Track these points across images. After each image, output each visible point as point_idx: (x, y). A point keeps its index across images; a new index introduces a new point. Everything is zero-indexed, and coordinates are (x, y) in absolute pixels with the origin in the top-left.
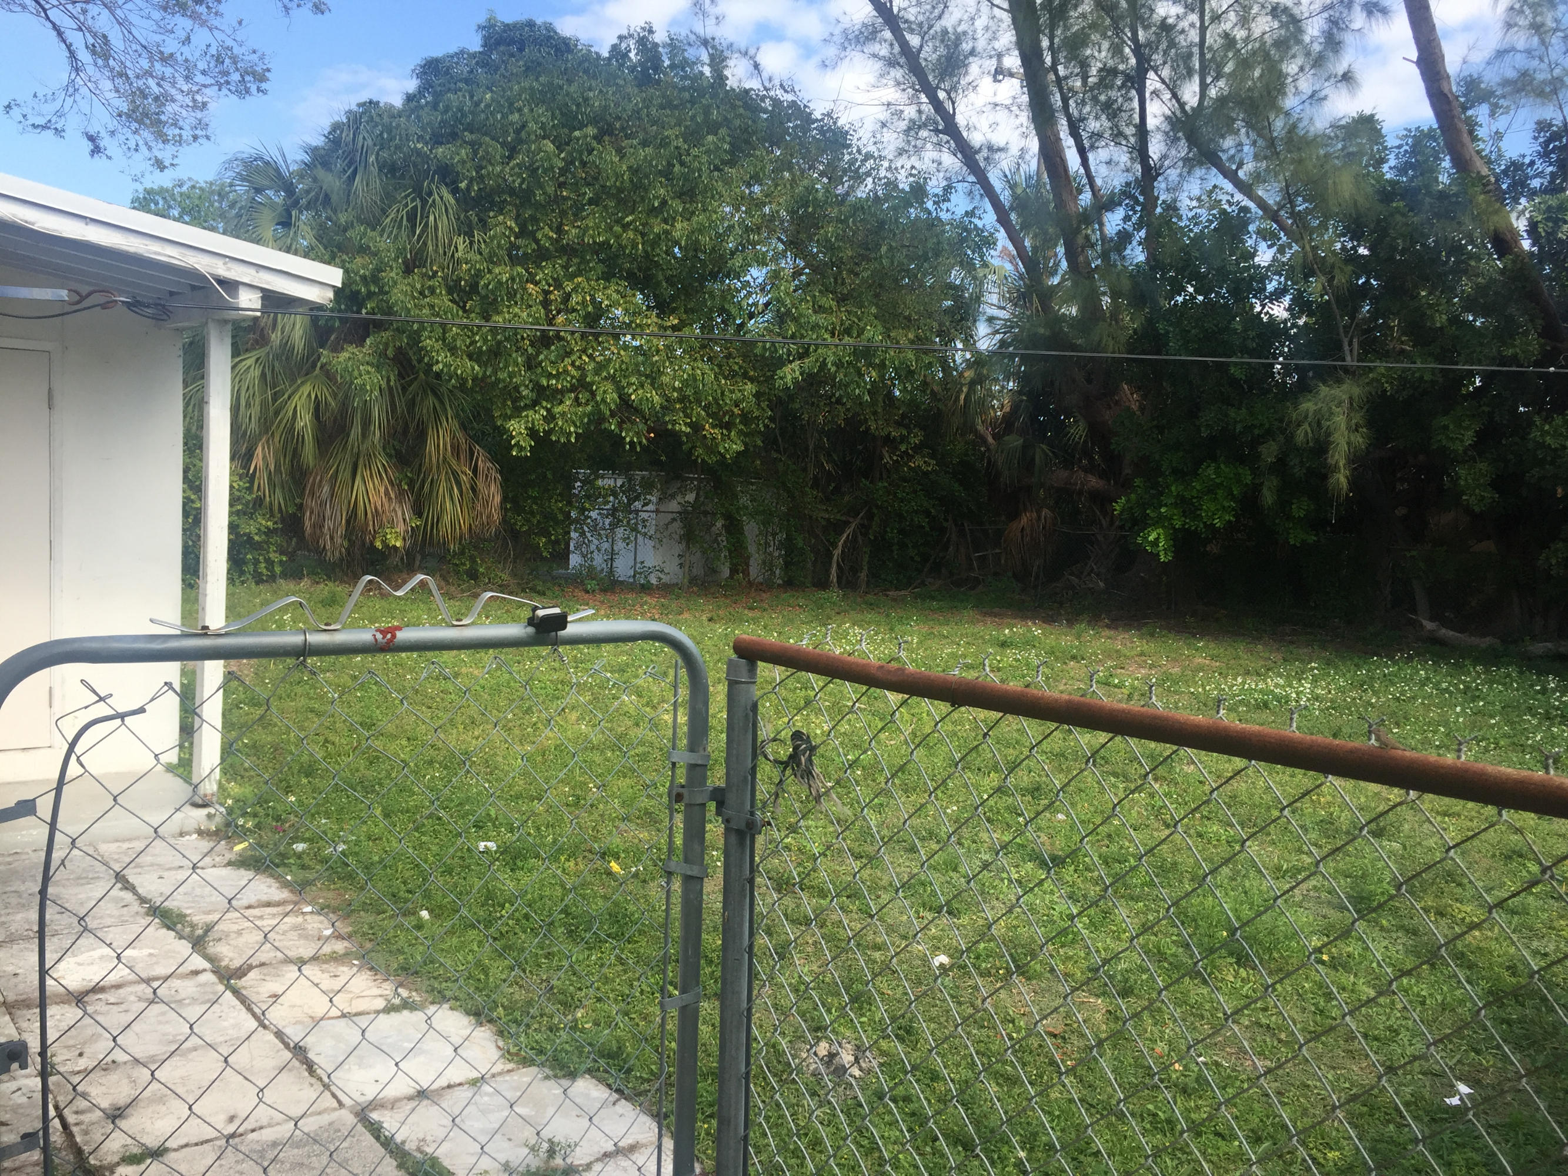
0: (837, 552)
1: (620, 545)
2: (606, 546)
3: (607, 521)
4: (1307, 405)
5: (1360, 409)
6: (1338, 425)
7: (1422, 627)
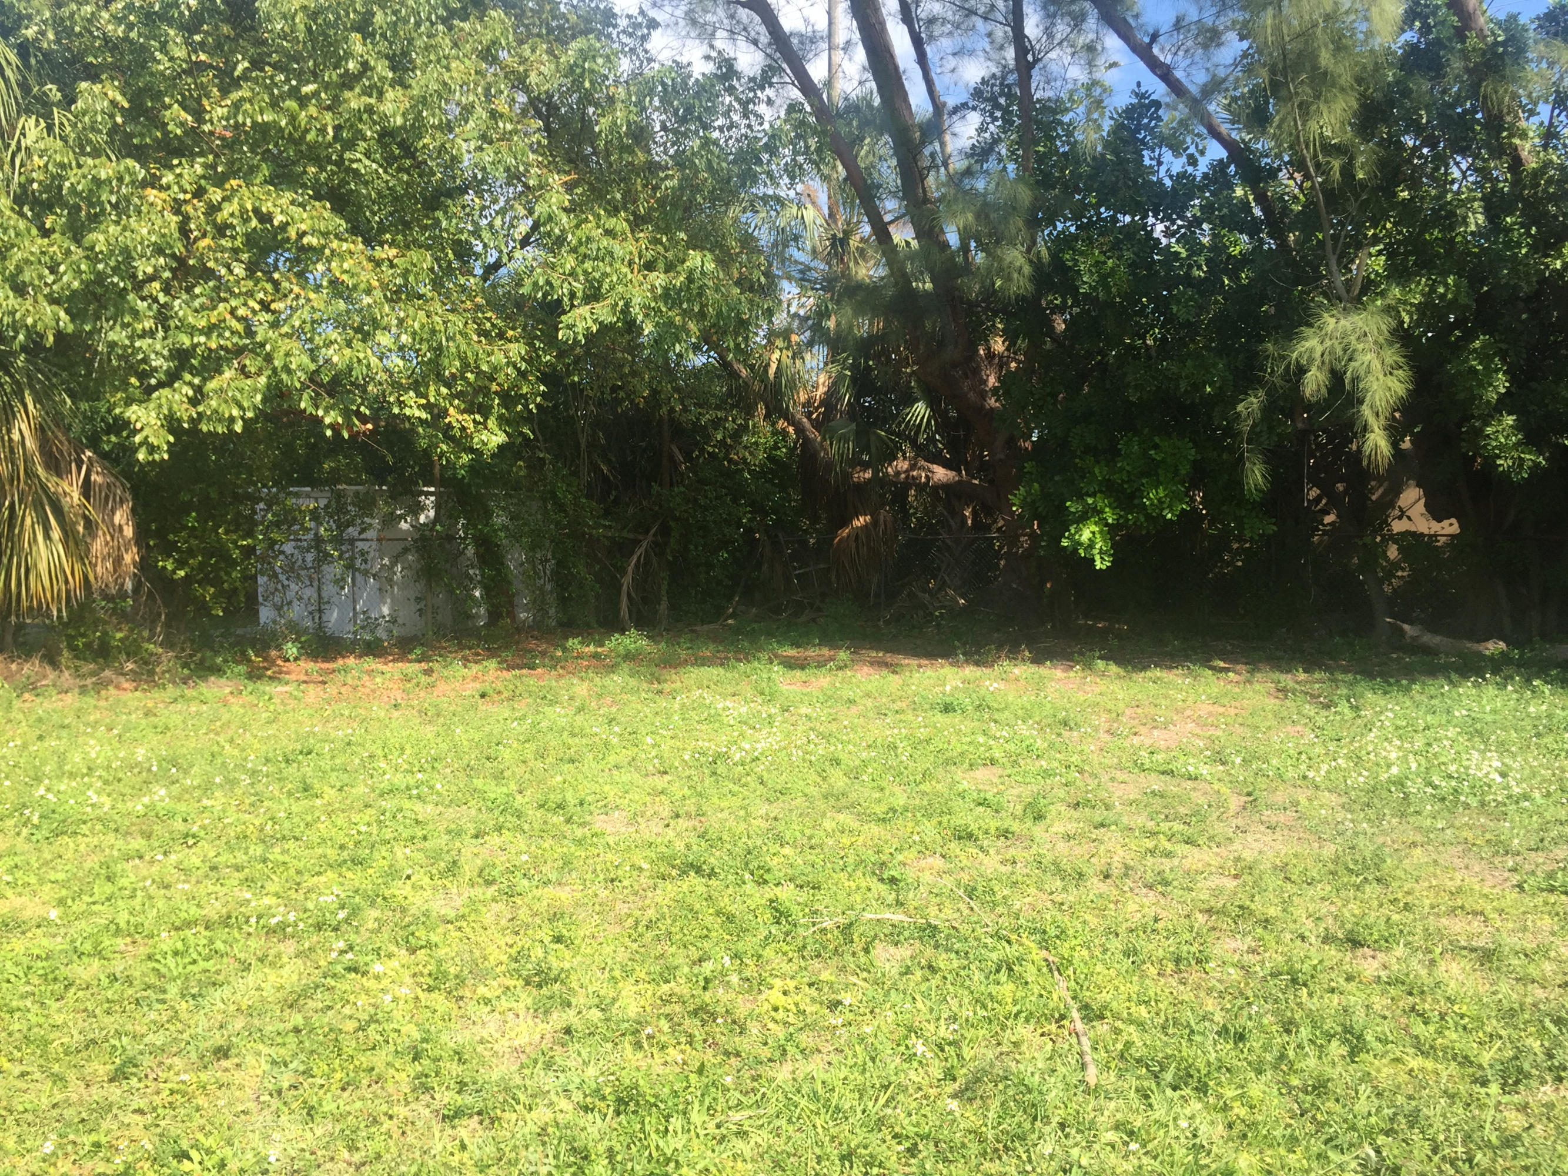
0: (627, 581)
1: (329, 590)
2: (309, 592)
3: (310, 557)
4: (1308, 344)
5: (1390, 343)
6: (1369, 366)
7: (1402, 633)
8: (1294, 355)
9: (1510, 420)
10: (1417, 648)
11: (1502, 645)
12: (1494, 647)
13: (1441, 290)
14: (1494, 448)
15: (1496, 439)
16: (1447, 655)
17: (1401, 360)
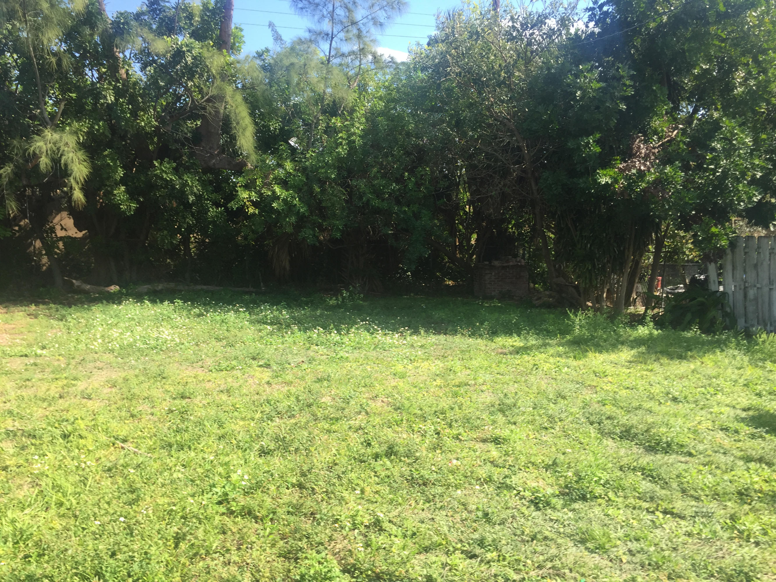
4: (38, 144)
5: (80, 150)
6: (72, 159)
7: (73, 284)
8: (32, 149)
9: (123, 188)
10: (79, 291)
11: (118, 287)
12: (114, 288)
13: (97, 127)
14: (118, 200)
15: (120, 196)
16: (94, 293)
17: (86, 158)
